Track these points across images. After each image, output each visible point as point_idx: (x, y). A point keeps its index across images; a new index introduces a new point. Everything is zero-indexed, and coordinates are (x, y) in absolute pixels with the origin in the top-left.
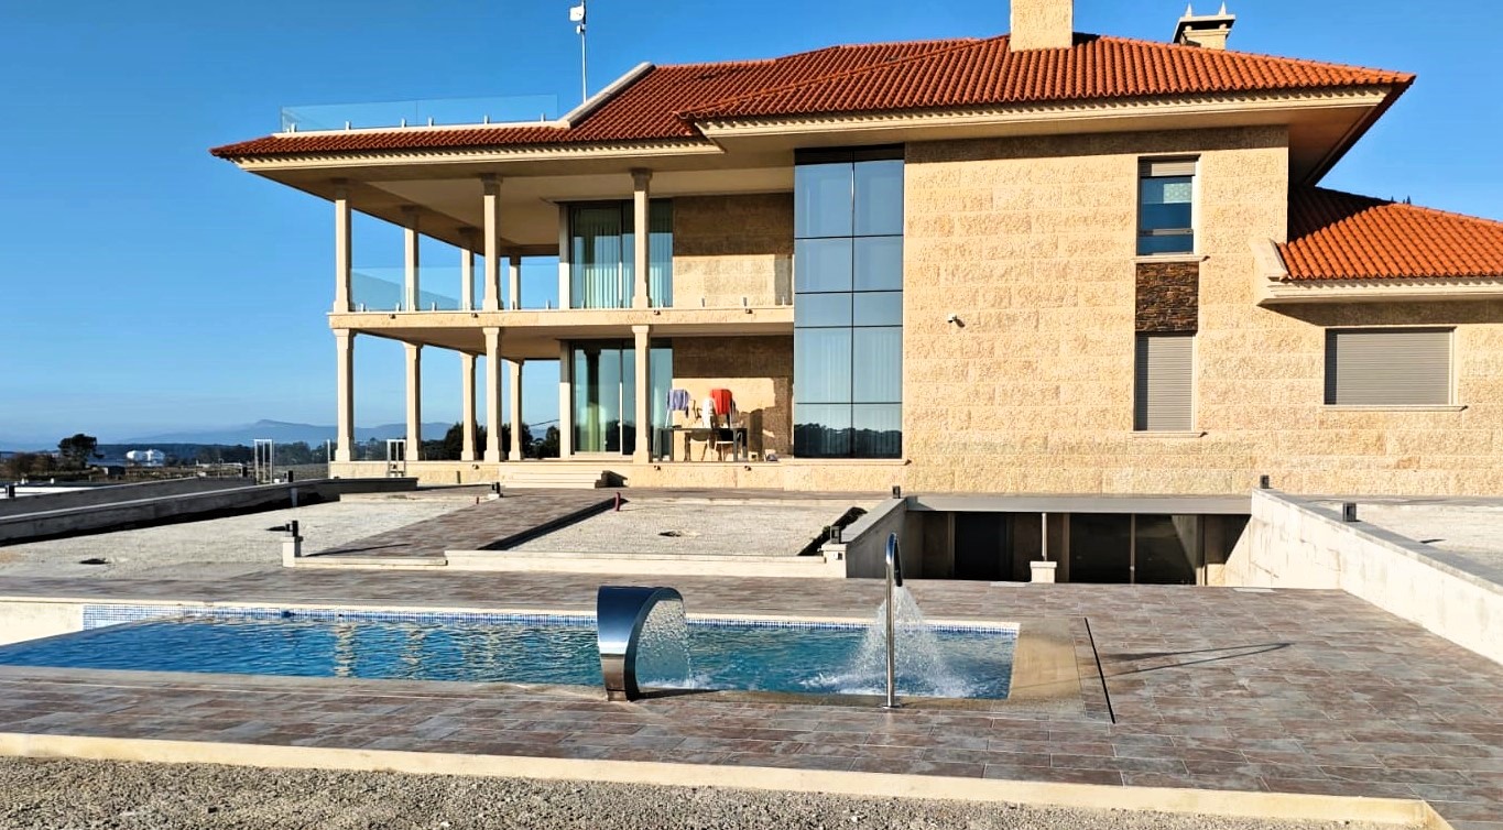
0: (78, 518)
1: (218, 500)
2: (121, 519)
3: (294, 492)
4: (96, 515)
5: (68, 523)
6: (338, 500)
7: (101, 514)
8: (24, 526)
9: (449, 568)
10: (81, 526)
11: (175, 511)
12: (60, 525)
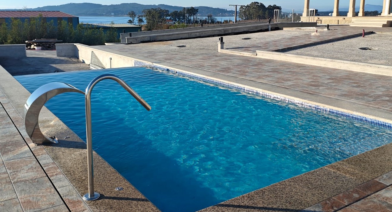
0: (201, 33)
1: (244, 29)
2: (213, 34)
3: (270, 27)
4: (206, 32)
5: (198, 34)
6: (283, 29)
7: (208, 32)
8: (186, 35)
9: (257, 57)
10: (202, 35)
11: (230, 32)
12: (196, 35)
